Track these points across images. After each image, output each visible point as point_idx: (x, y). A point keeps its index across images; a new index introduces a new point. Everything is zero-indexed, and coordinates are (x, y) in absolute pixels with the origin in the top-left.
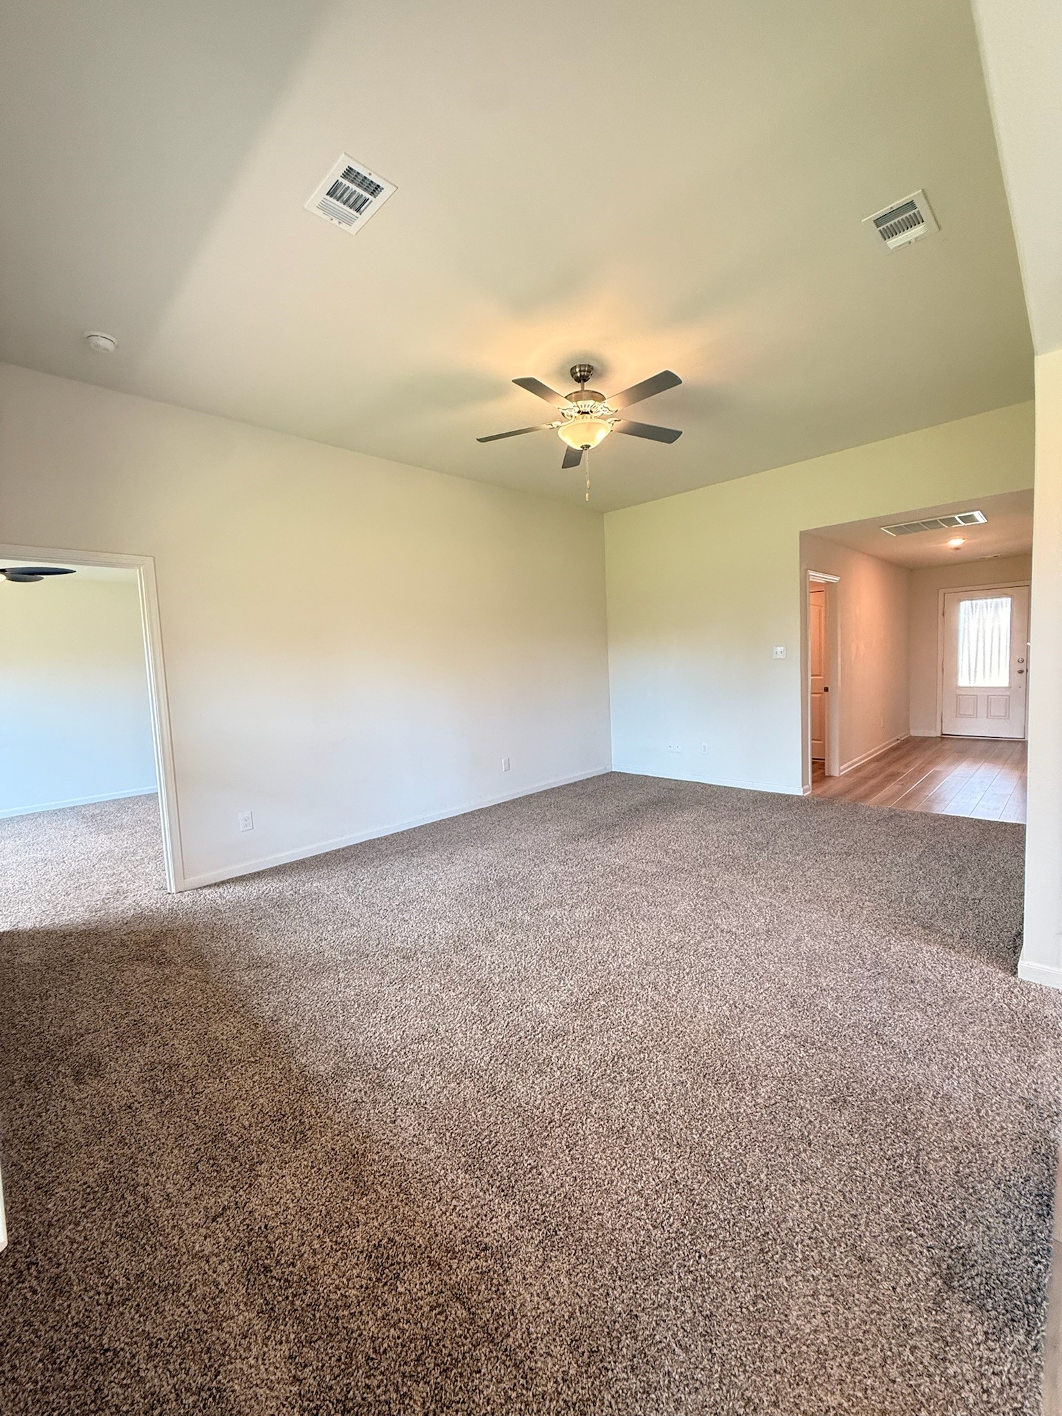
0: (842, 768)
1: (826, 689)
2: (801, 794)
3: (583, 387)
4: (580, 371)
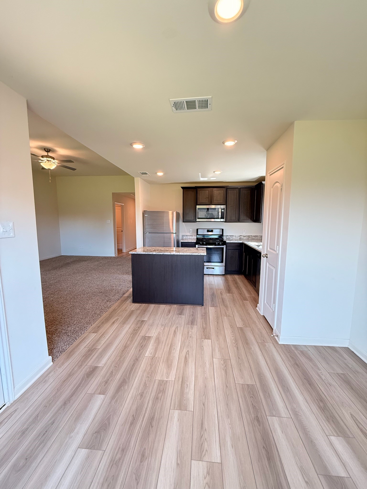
0: (126, 250)
1: (122, 231)
2: (114, 256)
3: (48, 154)
4: (47, 150)
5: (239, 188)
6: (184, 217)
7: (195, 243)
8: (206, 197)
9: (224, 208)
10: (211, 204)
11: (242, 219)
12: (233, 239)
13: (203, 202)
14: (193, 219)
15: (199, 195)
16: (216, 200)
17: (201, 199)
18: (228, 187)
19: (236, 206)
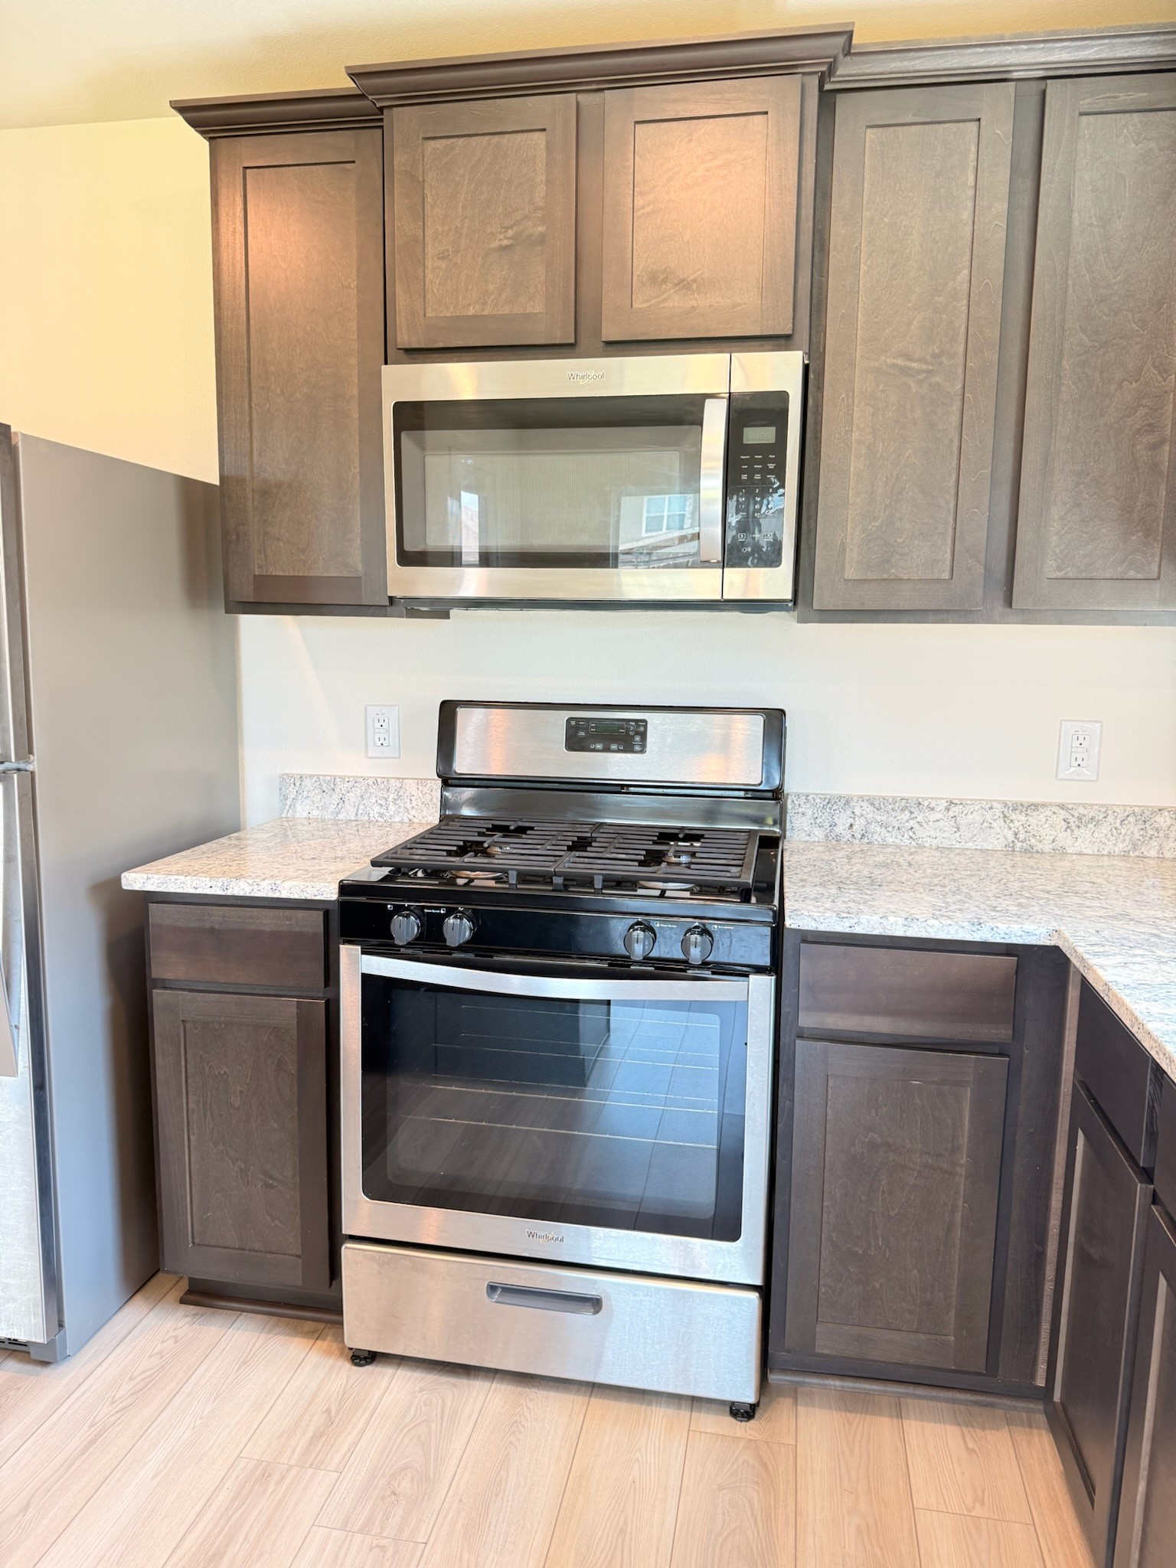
5: (1015, 75)
6: (238, 536)
7: (327, 914)
8: (510, 233)
9: (783, 396)
10: (583, 339)
11: (1060, 574)
12: (920, 846)
13: (471, 312)
14: (360, 569)
15: (420, 214)
16: (658, 279)
17: (439, 268)
18: (848, 70)
19: (960, 370)
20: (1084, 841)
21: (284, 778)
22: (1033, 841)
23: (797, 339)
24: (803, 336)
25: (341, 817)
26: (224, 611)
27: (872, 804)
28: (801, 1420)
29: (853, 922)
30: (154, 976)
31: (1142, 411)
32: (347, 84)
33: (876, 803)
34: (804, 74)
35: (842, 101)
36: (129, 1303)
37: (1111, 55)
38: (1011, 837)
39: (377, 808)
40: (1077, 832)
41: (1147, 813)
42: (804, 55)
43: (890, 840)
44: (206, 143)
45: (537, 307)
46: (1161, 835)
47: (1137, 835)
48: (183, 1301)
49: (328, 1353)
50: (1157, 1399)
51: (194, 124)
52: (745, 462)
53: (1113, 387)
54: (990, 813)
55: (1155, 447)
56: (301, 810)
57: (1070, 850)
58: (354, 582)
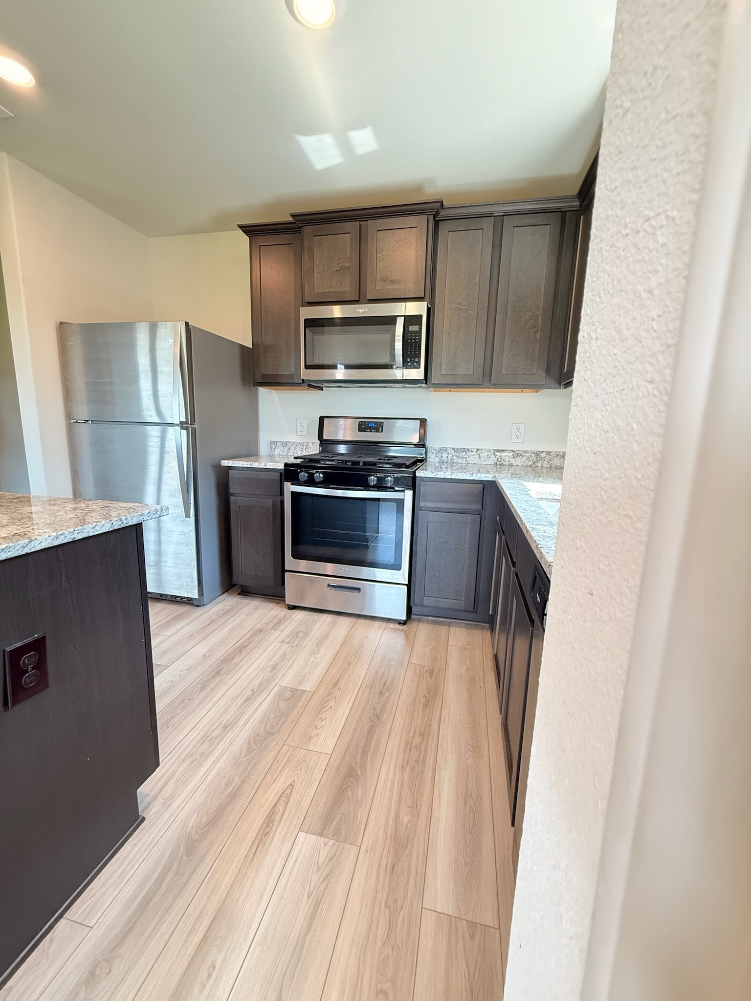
5: (494, 215)
6: (257, 361)
7: (281, 473)
8: (339, 266)
9: (421, 316)
10: (361, 299)
11: (506, 373)
12: (468, 463)
13: (327, 290)
14: (294, 371)
15: (312, 259)
16: (384, 280)
17: (318, 277)
18: (443, 213)
19: (476, 308)
20: (518, 462)
21: (271, 442)
22: (503, 461)
23: (426, 299)
24: (428, 297)
25: (289, 454)
26: (252, 385)
27: (454, 450)
28: (419, 626)
29: (436, 474)
30: (231, 492)
31: (532, 321)
32: (291, 219)
33: (455, 449)
34: (428, 215)
35: (441, 223)
36: (223, 595)
37: (523, 208)
38: (496, 461)
39: (300, 451)
40: (516, 459)
41: (538, 453)
42: (429, 208)
43: (459, 461)
44: (248, 238)
45: (347, 289)
46: (542, 459)
47: (535, 460)
48: (239, 594)
49: (281, 607)
50: (503, 592)
51: (244, 231)
52: (410, 336)
53: (523, 313)
54: (490, 452)
55: (535, 333)
56: (277, 452)
57: (514, 464)
58: (292, 376)
